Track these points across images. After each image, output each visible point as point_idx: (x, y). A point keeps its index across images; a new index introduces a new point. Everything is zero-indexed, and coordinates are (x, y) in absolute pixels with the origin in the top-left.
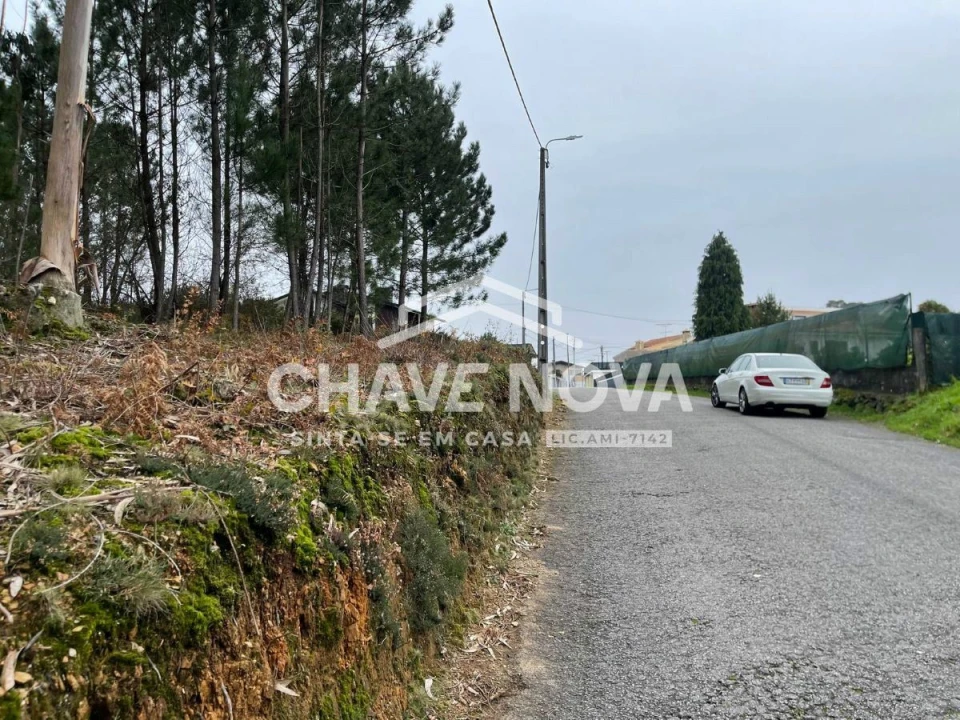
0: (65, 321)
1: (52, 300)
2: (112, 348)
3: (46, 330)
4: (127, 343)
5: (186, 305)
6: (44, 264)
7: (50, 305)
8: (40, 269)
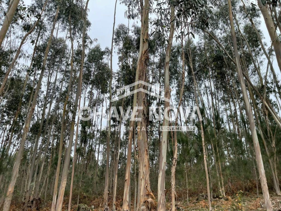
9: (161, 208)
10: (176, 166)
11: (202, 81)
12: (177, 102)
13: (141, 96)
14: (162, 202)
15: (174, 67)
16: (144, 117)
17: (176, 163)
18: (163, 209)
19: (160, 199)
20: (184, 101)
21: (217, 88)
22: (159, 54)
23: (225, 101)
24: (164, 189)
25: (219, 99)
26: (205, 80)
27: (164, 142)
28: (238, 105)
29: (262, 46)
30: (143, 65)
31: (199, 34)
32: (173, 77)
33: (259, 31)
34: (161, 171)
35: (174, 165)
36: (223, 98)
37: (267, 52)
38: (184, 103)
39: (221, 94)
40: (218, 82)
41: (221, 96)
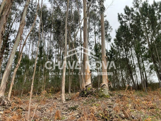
0: (105, 94)
1: (103, 90)
2: (112, 99)
3: (102, 96)
4: (115, 98)
5: (127, 89)
6: (103, 84)
7: (102, 92)
8: (102, 85)
9: (2, 92)
10: (18, 68)
11: (47, 33)
12: (29, 40)
13: (3, 21)
14: (3, 88)
15: (32, 19)
16: (2, 35)
17: (19, 66)
18: (3, 93)
19: (2, 87)
20: (34, 41)
21: (54, 39)
22: (23, 5)
23: (57, 47)
24: (6, 81)
25: (54, 45)
26: (49, 33)
27: (13, 53)
28: (62, 51)
29: (80, 24)
30: (10, 1)
31: (52, 4)
32: (30, 24)
33: (80, 16)
34: (7, 70)
35: (17, 67)
36: (56, 45)
37: (81, 28)
38: (33, 43)
39: (55, 43)
40: (56, 36)
41: (55, 44)
